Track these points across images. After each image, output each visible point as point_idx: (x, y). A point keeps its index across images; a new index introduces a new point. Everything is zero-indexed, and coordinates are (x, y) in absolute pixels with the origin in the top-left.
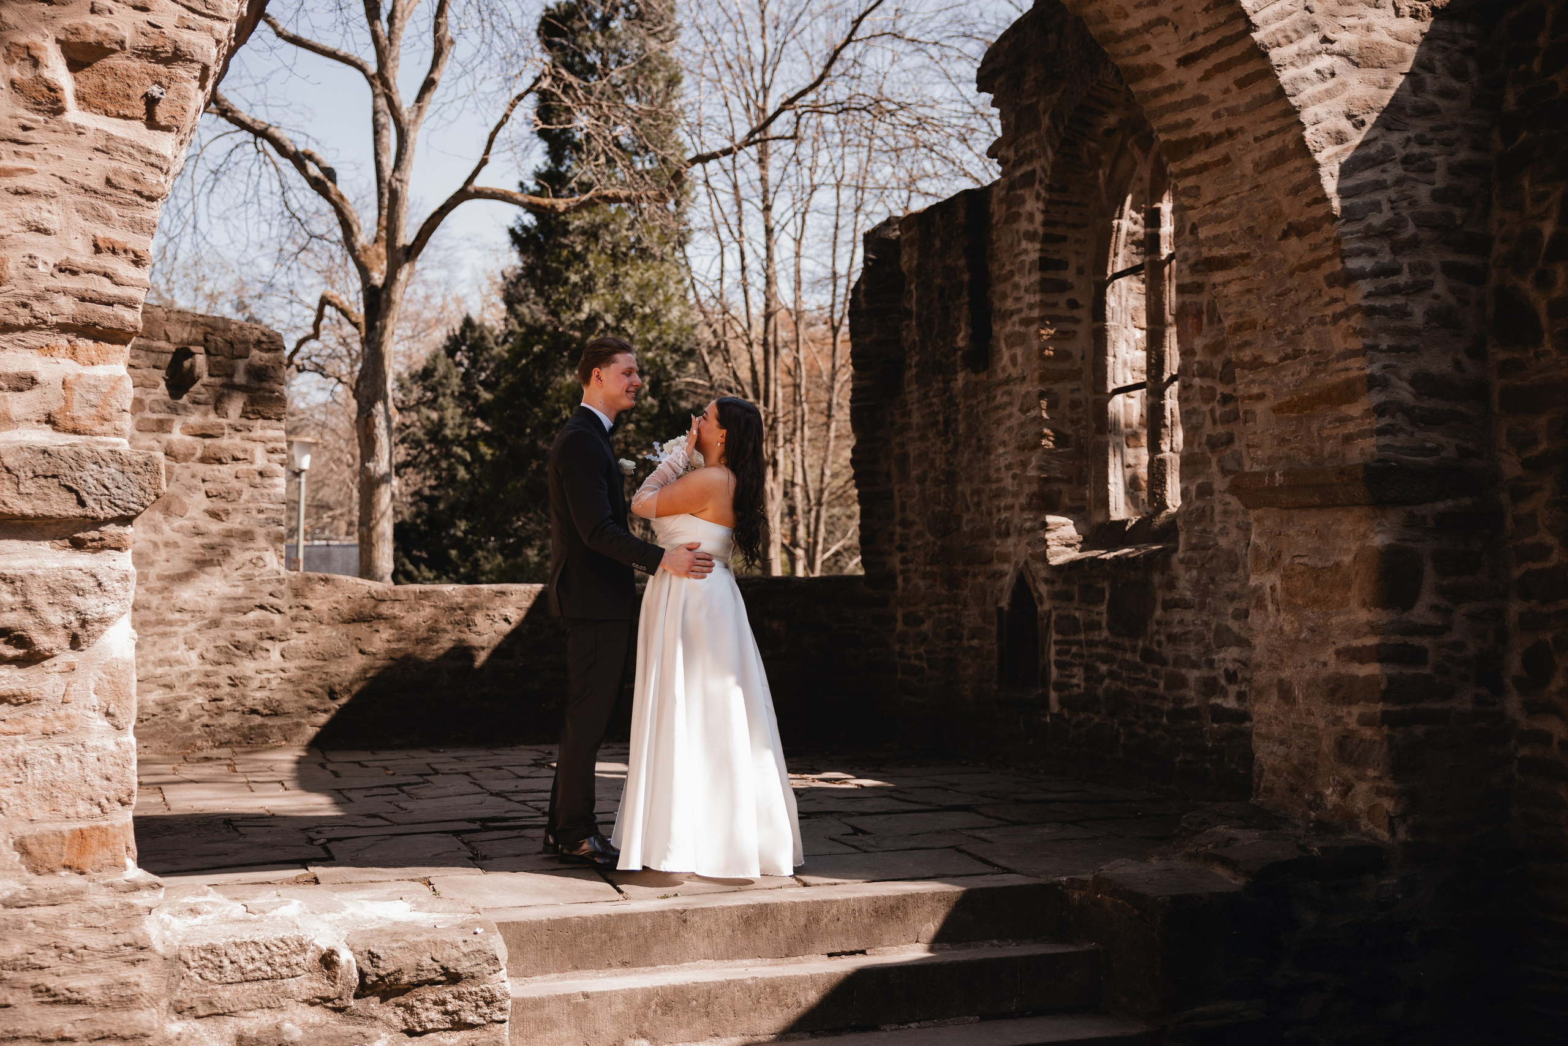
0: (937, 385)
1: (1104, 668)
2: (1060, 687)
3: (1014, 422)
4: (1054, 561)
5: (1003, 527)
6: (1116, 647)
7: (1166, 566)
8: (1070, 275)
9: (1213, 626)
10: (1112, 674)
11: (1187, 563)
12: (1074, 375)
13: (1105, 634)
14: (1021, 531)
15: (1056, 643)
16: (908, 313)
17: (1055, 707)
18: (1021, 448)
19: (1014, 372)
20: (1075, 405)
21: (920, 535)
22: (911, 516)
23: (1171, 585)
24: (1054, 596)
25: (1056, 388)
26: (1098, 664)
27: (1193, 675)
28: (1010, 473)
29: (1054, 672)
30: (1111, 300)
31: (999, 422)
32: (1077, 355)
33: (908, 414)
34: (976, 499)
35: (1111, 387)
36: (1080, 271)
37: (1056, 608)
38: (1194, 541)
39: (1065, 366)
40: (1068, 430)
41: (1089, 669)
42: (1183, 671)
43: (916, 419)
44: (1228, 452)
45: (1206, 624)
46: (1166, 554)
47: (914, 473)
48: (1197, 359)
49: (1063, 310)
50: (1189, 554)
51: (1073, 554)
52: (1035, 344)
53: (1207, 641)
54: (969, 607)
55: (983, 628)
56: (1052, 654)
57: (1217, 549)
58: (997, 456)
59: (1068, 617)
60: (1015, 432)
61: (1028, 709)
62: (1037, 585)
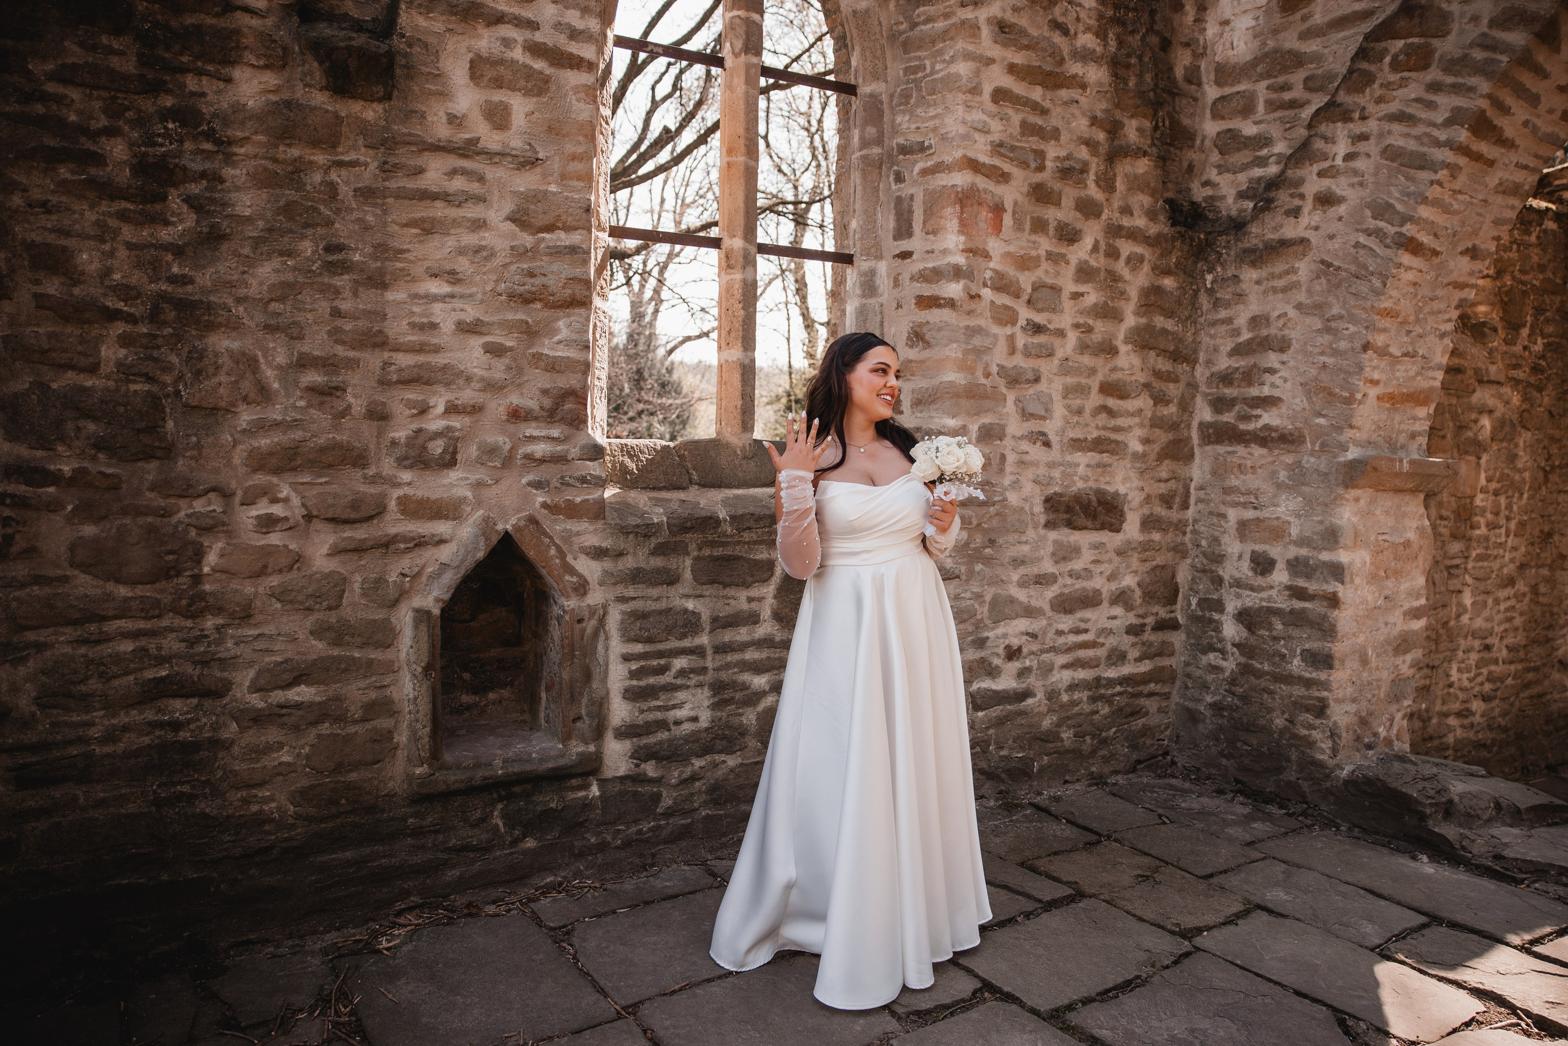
5: (437, 447)
9: (988, 598)
13: (765, 629)
15: (627, 658)
18: (522, 299)
24: (627, 578)
26: (746, 677)
28: (476, 343)
29: (620, 711)
31: (428, 228)
37: (622, 600)
44: (1031, 391)
45: (978, 597)
48: (992, 265)
53: (979, 617)
54: (259, 618)
55: (339, 659)
56: (617, 676)
57: (1005, 507)
58: (416, 296)
59: (668, 611)
60: (498, 261)
61: (517, 789)
62: (569, 559)
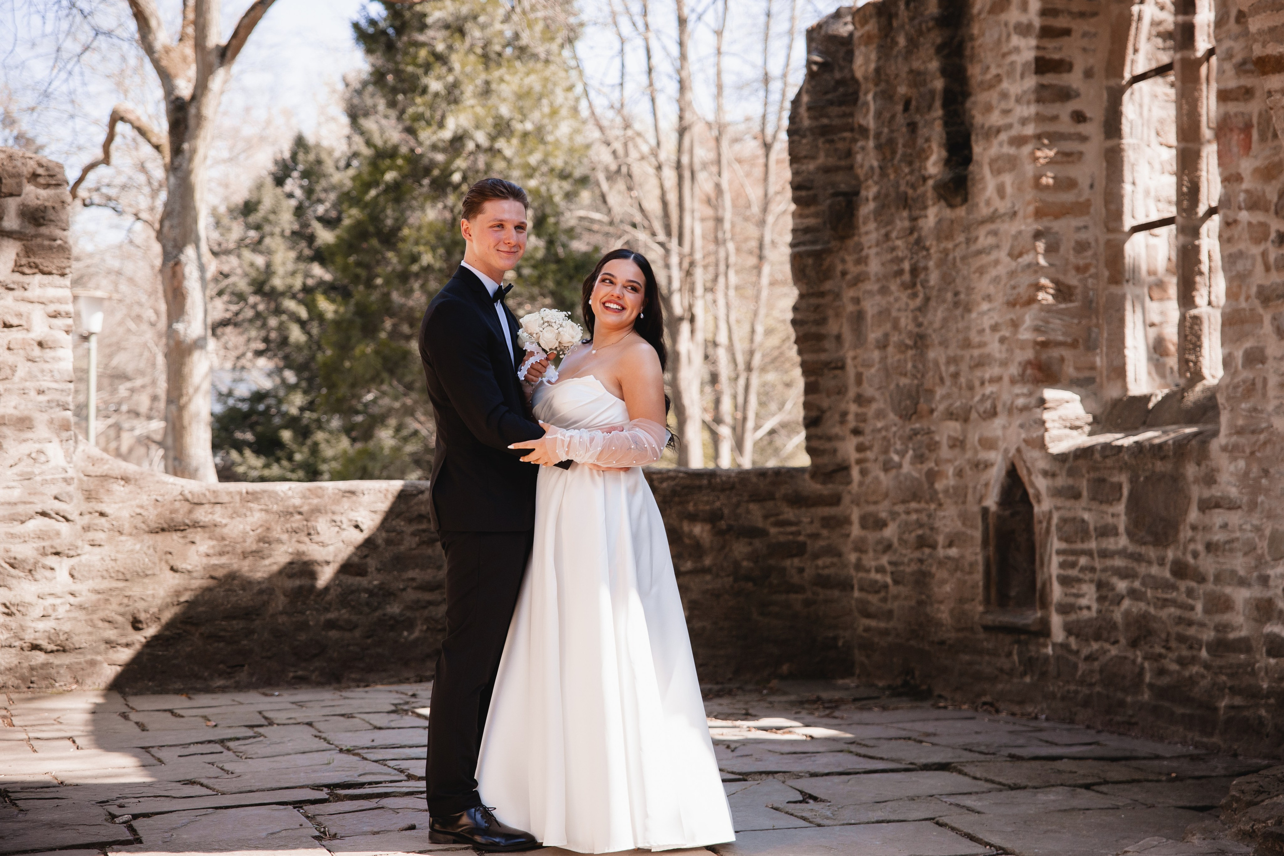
0: (902, 222)
1: (1122, 586)
2: (1064, 609)
3: (1001, 270)
4: (1056, 448)
5: (988, 404)
6: (1138, 558)
7: (1203, 455)
8: (1074, 80)
9: (1267, 532)
10: (1133, 594)
11: (1231, 450)
12: (1081, 208)
13: (1123, 541)
14: (1011, 410)
15: (1059, 552)
16: (864, 131)
17: (1058, 634)
18: (1012, 304)
19: (1002, 206)
20: (1081, 247)
21: (880, 415)
22: (869, 391)
23: (1210, 480)
24: (1057, 493)
25: (1057, 226)
26: (1115, 580)
27: (1241, 596)
28: (997, 336)
29: (1057, 592)
30: (1130, 109)
31: (981, 271)
32: (1084, 182)
33: (862, 260)
34: (952, 369)
35: (1128, 223)
36: (1088, 74)
37: (1058, 508)
38: (1240, 422)
39: (1068, 197)
40: (1072, 279)
41: (1100, 585)
42: (1228, 590)
43: (874, 267)
45: (1258, 529)
46: (1203, 440)
47: (873, 335)
48: (1244, 186)
49: (1066, 125)
50: (1234, 439)
51: (1081, 439)
52: (1029, 170)
53: (1260, 552)
54: (945, 506)
55: (964, 533)
56: (1054, 567)
57: (1272, 433)
58: (979, 314)
59: (1074, 519)
60: (1003, 283)
61: (1023, 637)
62: (1033, 478)
